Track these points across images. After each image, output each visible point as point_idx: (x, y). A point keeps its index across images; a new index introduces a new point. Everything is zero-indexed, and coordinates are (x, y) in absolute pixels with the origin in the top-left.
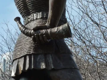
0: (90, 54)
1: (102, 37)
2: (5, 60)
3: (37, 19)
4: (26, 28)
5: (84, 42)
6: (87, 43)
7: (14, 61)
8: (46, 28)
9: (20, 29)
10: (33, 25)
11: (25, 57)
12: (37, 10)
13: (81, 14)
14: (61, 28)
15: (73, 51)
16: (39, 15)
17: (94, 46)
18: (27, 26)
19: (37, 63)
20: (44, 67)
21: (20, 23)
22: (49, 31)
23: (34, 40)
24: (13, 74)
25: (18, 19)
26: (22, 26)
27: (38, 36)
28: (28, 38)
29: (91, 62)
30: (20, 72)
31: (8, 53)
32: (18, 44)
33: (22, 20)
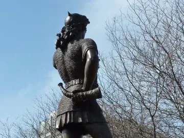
0: (116, 112)
1: (126, 99)
2: (52, 117)
3: (75, 84)
4: (67, 91)
5: (112, 103)
6: (115, 103)
7: (58, 116)
8: (82, 91)
9: (63, 92)
10: (72, 89)
11: (66, 113)
12: (75, 78)
13: (110, 81)
14: (94, 91)
15: (103, 109)
16: (77, 81)
17: (120, 106)
18: (68, 90)
19: (75, 118)
20: (81, 121)
21: (63, 87)
22: (84, 93)
23: (73, 100)
24: (57, 127)
25: (61, 85)
26: (64, 89)
27: (76, 97)
28: (68, 98)
29: (117, 118)
30: (63, 125)
31: (54, 112)
32: (61, 103)
33: (64, 85)
